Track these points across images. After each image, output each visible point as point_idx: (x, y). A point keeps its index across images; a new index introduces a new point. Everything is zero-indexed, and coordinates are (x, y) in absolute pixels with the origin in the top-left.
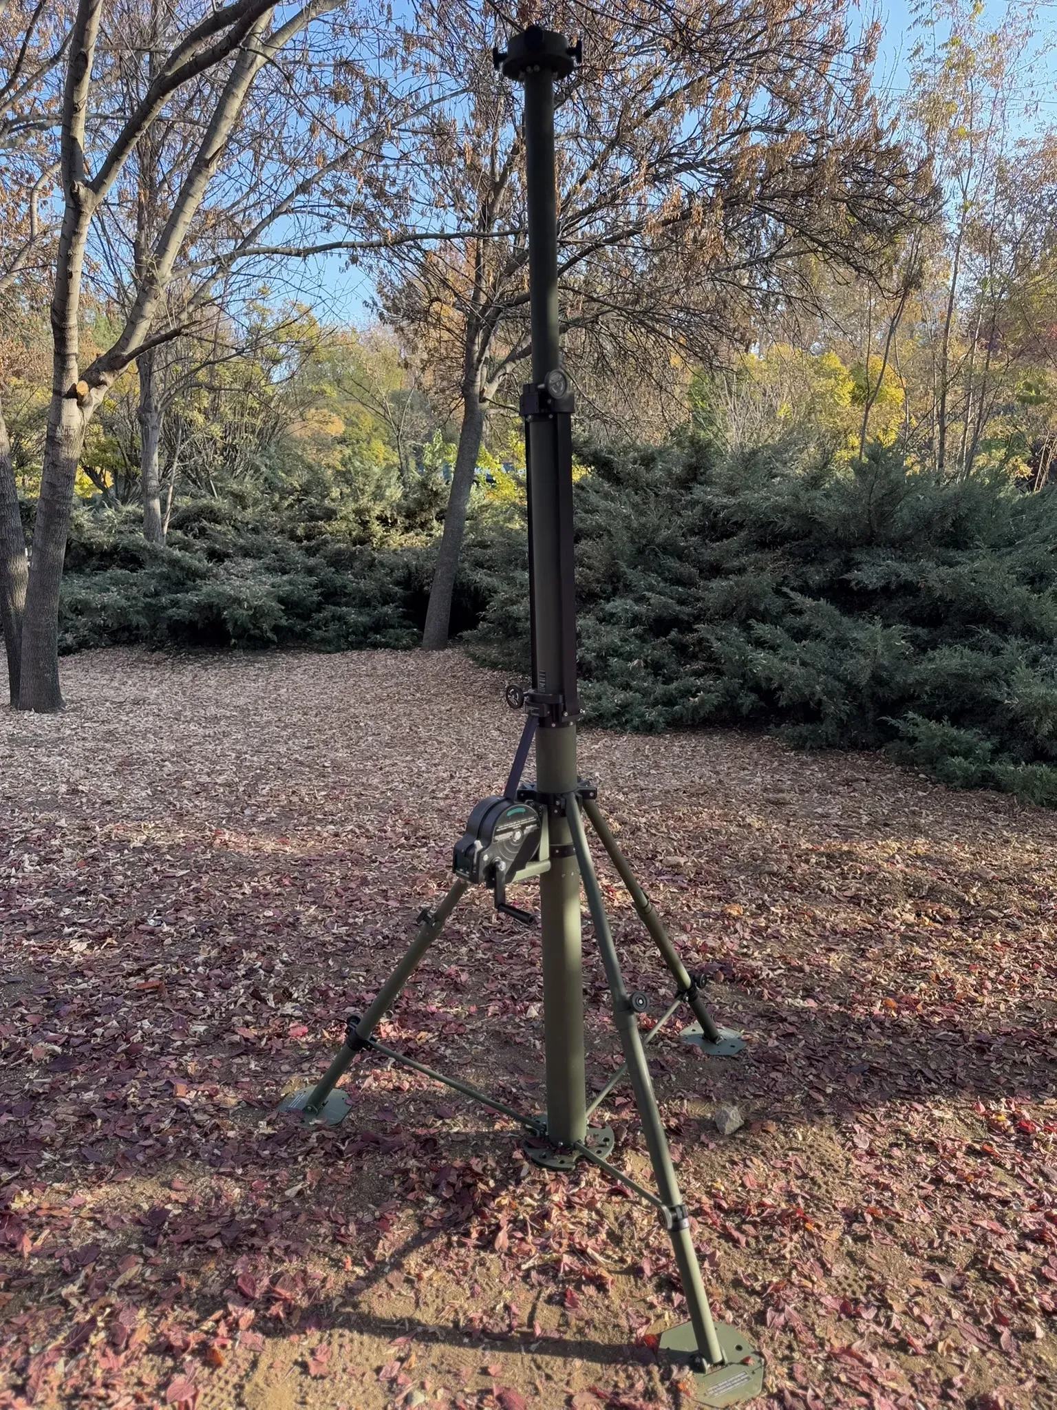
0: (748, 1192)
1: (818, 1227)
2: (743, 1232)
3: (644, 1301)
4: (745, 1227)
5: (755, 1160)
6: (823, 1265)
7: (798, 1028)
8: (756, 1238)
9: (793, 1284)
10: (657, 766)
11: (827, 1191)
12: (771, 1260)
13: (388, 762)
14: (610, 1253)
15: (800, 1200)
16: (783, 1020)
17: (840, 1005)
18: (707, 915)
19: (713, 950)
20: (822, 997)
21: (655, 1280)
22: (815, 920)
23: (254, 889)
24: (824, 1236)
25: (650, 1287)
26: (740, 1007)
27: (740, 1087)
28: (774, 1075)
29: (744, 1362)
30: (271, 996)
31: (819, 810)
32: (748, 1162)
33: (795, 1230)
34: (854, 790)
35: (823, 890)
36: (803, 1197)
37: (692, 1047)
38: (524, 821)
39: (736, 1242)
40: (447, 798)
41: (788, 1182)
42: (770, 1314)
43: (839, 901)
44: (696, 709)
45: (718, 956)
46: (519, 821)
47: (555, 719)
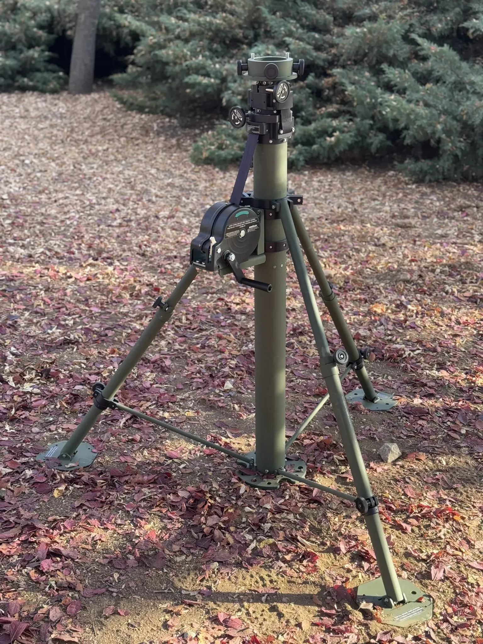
0: (409, 499)
1: (463, 518)
2: (409, 523)
3: (343, 567)
4: (409, 520)
5: (412, 478)
6: (468, 542)
7: (436, 390)
8: (419, 527)
9: (448, 554)
11: (467, 496)
12: (431, 540)
14: (314, 540)
15: (448, 503)
16: (424, 385)
17: (466, 374)
18: (356, 314)
19: (365, 338)
20: (452, 369)
21: (349, 555)
22: (442, 314)
24: (468, 524)
25: (346, 559)
26: (390, 378)
27: (395, 431)
28: (420, 422)
29: (419, 601)
30: (11, 378)
31: (439, 232)
32: (407, 480)
33: (447, 520)
34: (467, 215)
35: (447, 293)
36: (450, 501)
37: (357, 405)
38: (248, 222)
39: (404, 531)
41: (438, 492)
42: (433, 570)
43: (460, 300)
44: (331, 148)
45: (369, 342)
46: (244, 221)
47: (272, 137)
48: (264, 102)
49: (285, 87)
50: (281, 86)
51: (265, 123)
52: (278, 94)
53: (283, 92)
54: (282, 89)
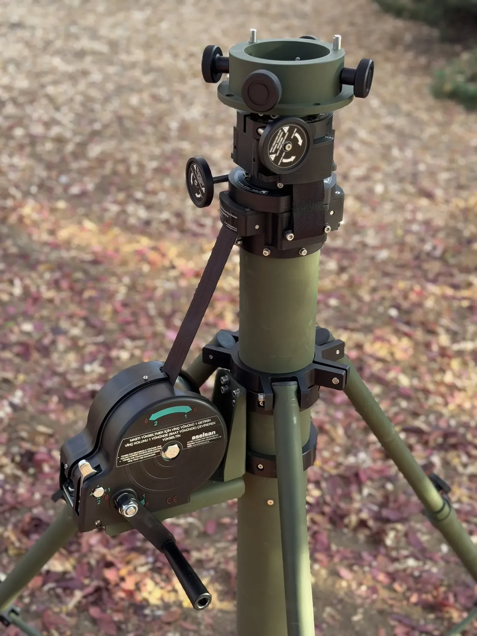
23: (26, 289)
46: (177, 427)
47: (270, 241)
48: (254, 161)
49: (297, 135)
50: (282, 133)
51: (251, 210)
52: (272, 153)
53: (289, 147)
54: (284, 140)
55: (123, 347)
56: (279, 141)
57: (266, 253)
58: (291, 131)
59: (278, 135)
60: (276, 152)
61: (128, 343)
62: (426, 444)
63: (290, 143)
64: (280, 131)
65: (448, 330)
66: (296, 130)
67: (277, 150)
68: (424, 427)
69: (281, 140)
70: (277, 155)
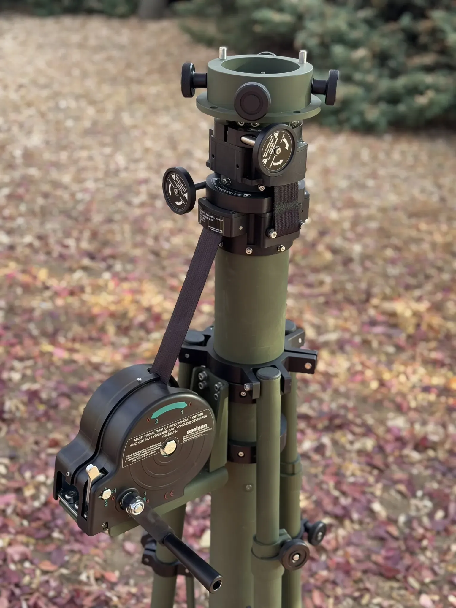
10: (374, 175)
13: (84, 154)
18: (427, 389)
38: (184, 422)
40: (142, 205)
44: (422, 110)
46: (175, 423)
47: (252, 240)
48: (238, 166)
49: (285, 140)
50: (273, 138)
51: (236, 212)
52: (265, 158)
53: (279, 151)
54: (275, 145)
55: (12, 369)
56: (271, 146)
57: (249, 251)
58: (280, 137)
59: (270, 141)
60: (268, 157)
61: (17, 364)
62: (314, 428)
63: (279, 148)
64: (272, 136)
65: (313, 325)
66: (284, 135)
67: (269, 154)
68: (311, 413)
69: (272, 146)
70: (269, 159)
